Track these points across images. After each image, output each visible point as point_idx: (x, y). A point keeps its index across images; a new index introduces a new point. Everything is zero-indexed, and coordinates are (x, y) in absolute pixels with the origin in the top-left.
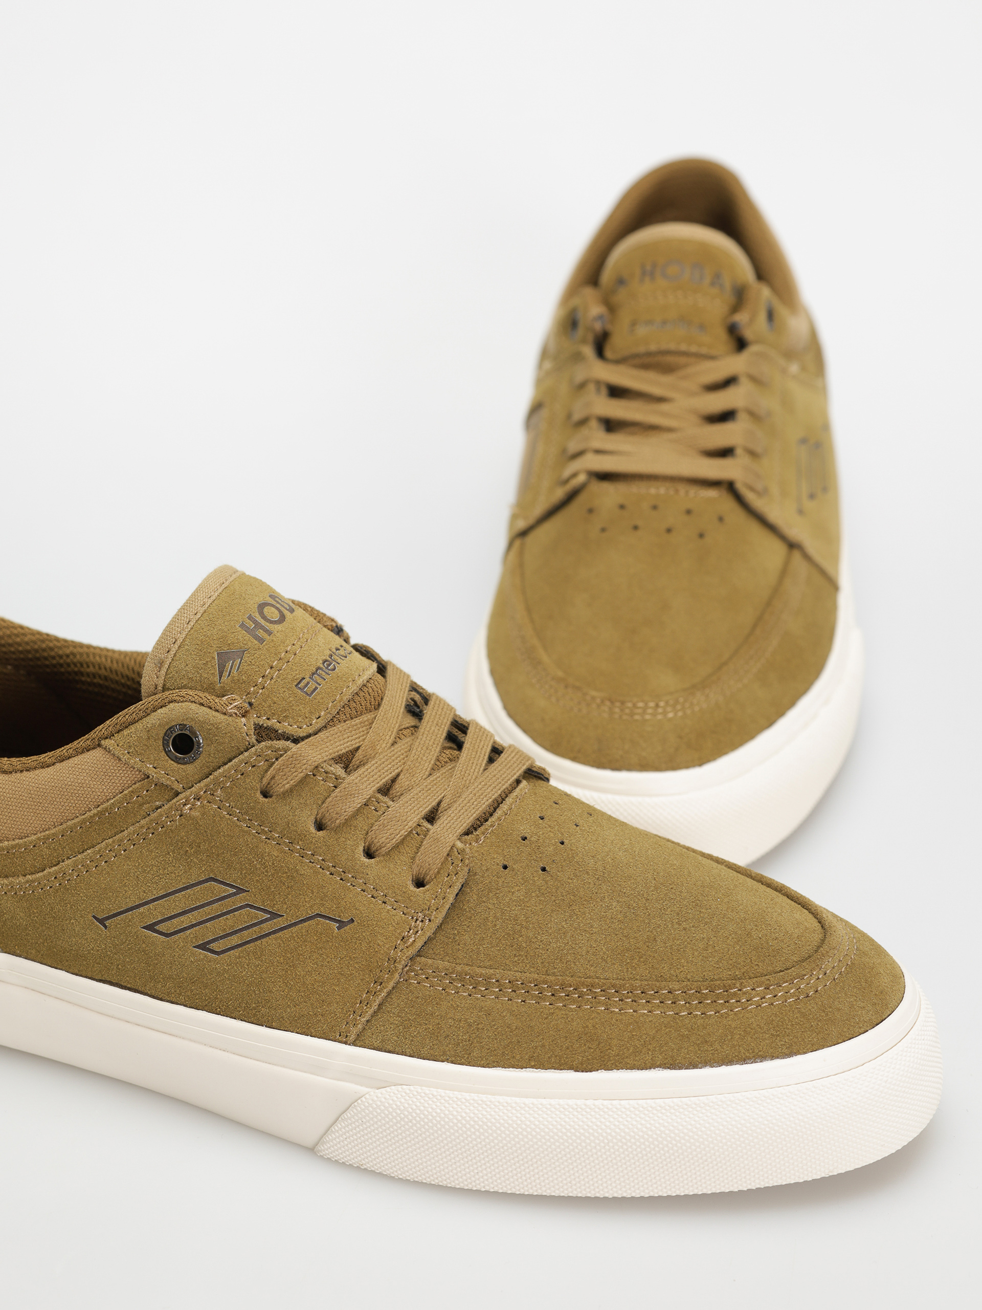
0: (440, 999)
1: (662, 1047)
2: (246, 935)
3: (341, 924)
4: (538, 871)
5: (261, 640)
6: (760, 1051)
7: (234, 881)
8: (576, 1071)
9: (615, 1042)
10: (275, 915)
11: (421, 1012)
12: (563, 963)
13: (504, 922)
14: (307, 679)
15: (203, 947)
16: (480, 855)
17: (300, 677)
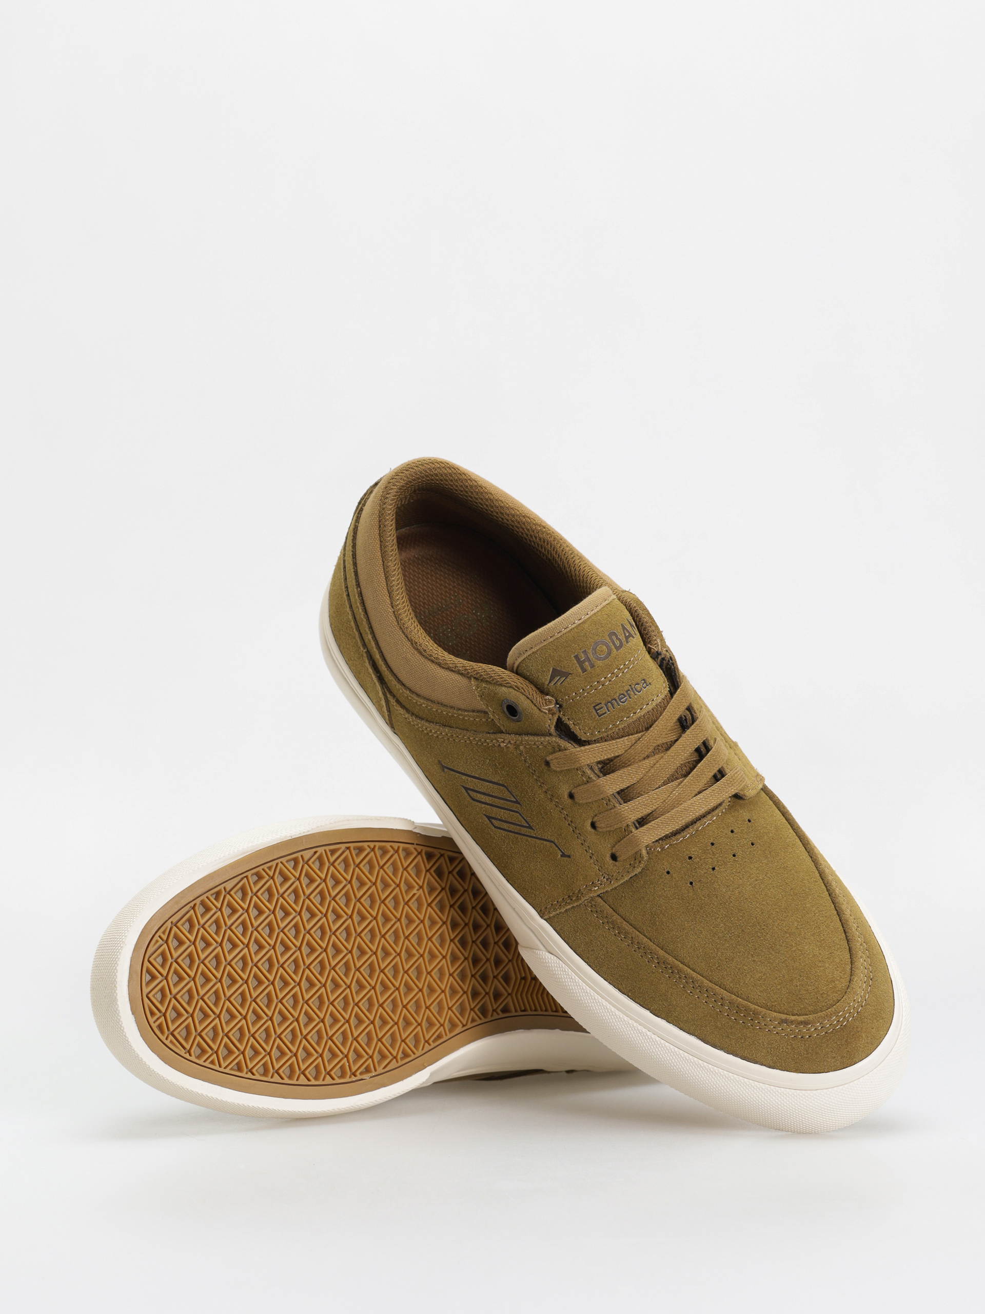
0: (599, 927)
1: (702, 1027)
2: (512, 827)
3: (563, 855)
4: (687, 883)
5: (584, 670)
6: (756, 1057)
7: (516, 795)
8: (651, 1012)
9: (678, 1009)
10: (530, 827)
11: (586, 928)
12: (674, 946)
13: (652, 905)
14: (603, 705)
15: (489, 818)
16: (656, 859)
17: (598, 702)
